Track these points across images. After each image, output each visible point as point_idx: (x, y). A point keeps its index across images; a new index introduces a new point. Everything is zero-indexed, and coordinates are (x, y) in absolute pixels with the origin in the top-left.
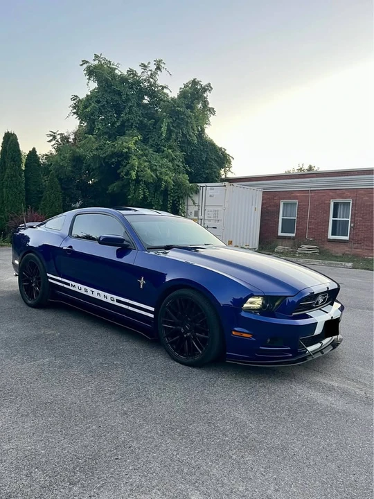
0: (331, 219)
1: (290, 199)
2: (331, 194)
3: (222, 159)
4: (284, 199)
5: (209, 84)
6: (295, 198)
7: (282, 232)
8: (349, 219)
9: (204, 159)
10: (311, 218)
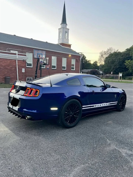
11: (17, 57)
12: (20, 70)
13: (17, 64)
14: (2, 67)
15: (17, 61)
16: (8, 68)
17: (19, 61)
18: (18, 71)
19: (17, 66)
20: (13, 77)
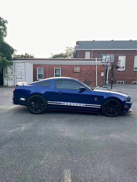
0: (55, 74)
1: (40, 67)
2: (54, 66)
3: (12, 51)
4: (38, 67)
5: (6, 20)
6: (42, 67)
7: (38, 78)
8: (60, 74)
9: (5, 50)
10: (48, 74)
11: (96, 63)
12: (99, 74)
13: (96, 69)
14: (84, 72)
15: (96, 66)
16: (89, 73)
17: (99, 66)
18: (97, 75)
19: (96, 70)
20: (92, 80)
